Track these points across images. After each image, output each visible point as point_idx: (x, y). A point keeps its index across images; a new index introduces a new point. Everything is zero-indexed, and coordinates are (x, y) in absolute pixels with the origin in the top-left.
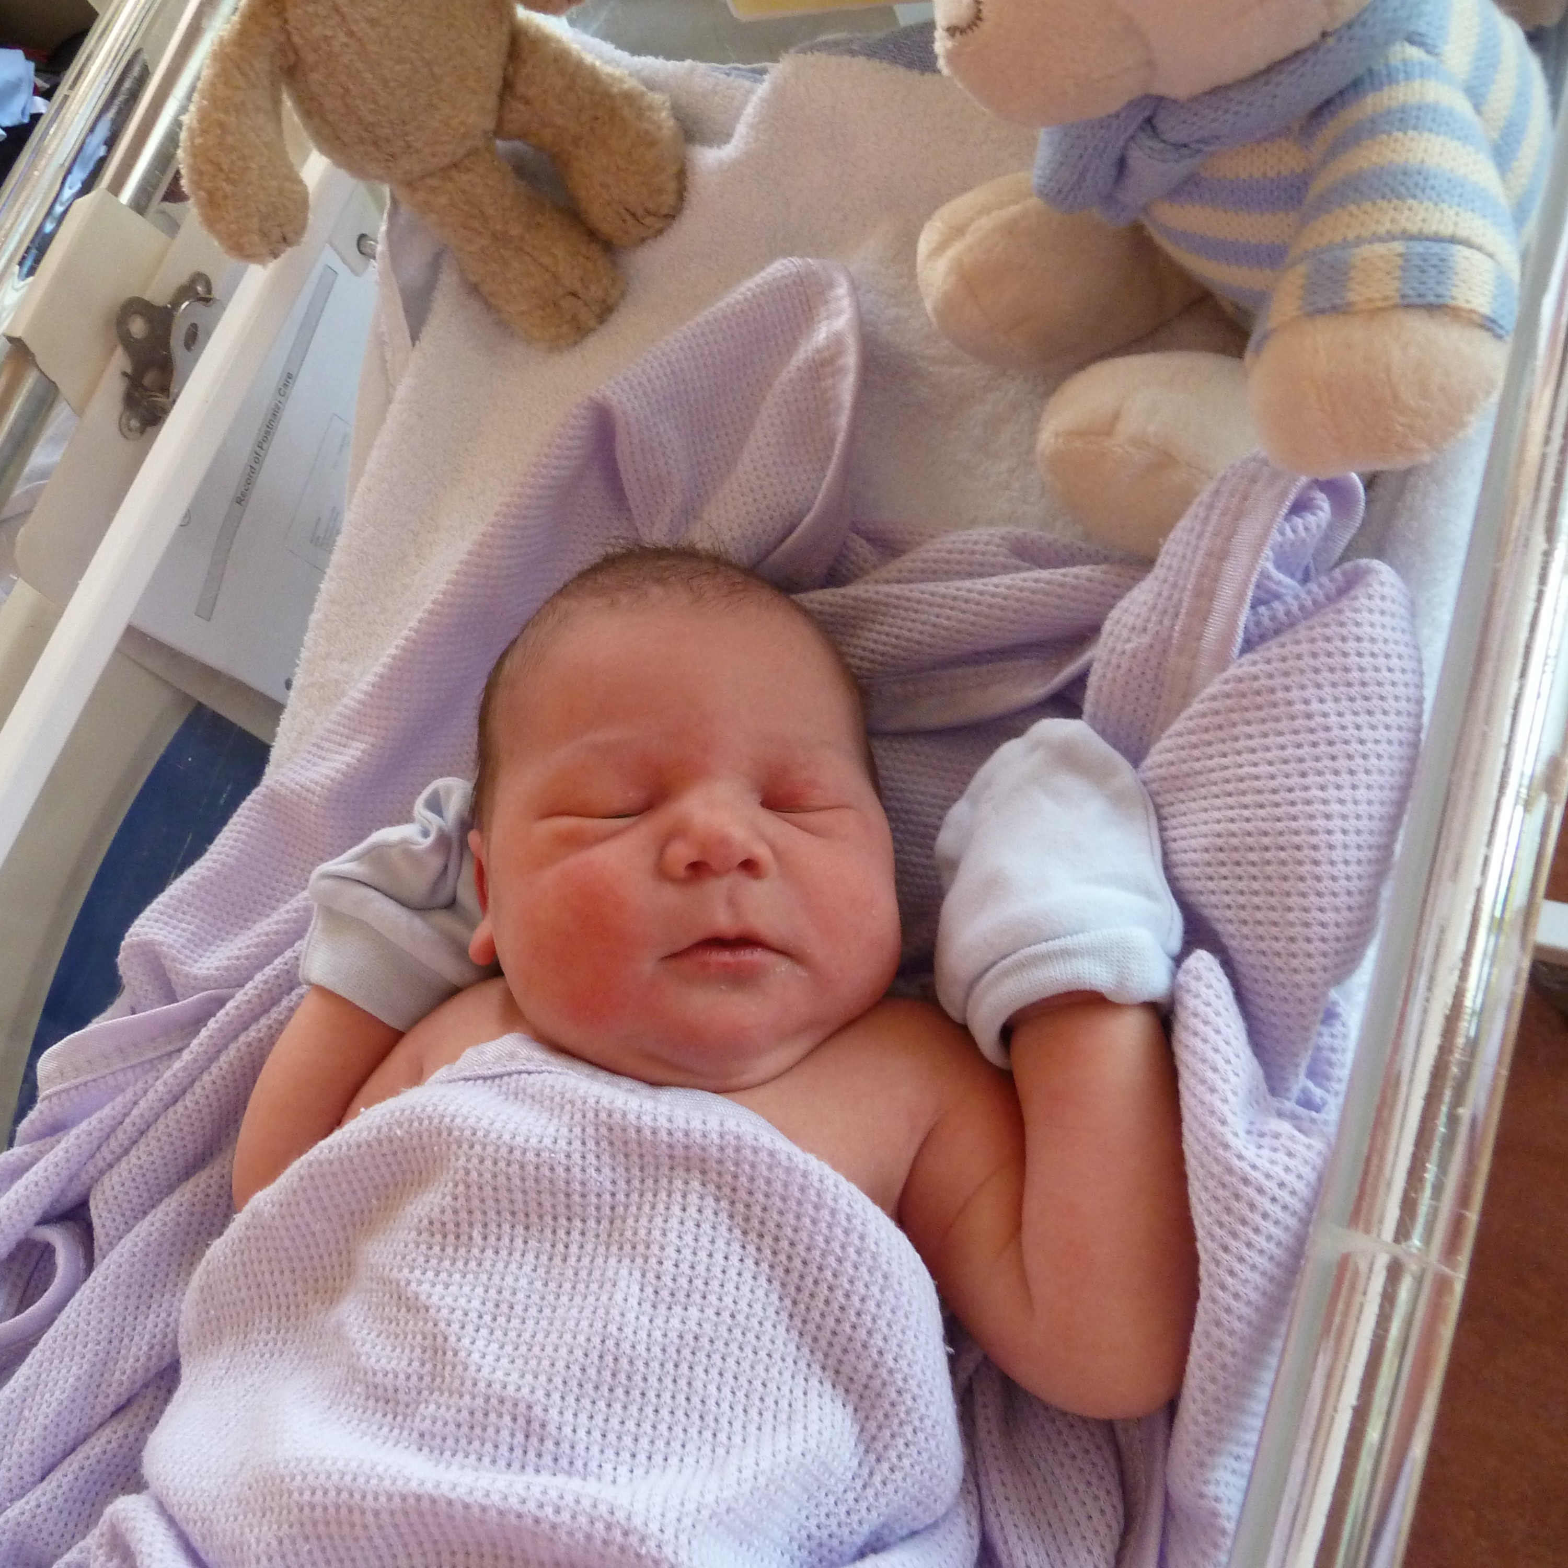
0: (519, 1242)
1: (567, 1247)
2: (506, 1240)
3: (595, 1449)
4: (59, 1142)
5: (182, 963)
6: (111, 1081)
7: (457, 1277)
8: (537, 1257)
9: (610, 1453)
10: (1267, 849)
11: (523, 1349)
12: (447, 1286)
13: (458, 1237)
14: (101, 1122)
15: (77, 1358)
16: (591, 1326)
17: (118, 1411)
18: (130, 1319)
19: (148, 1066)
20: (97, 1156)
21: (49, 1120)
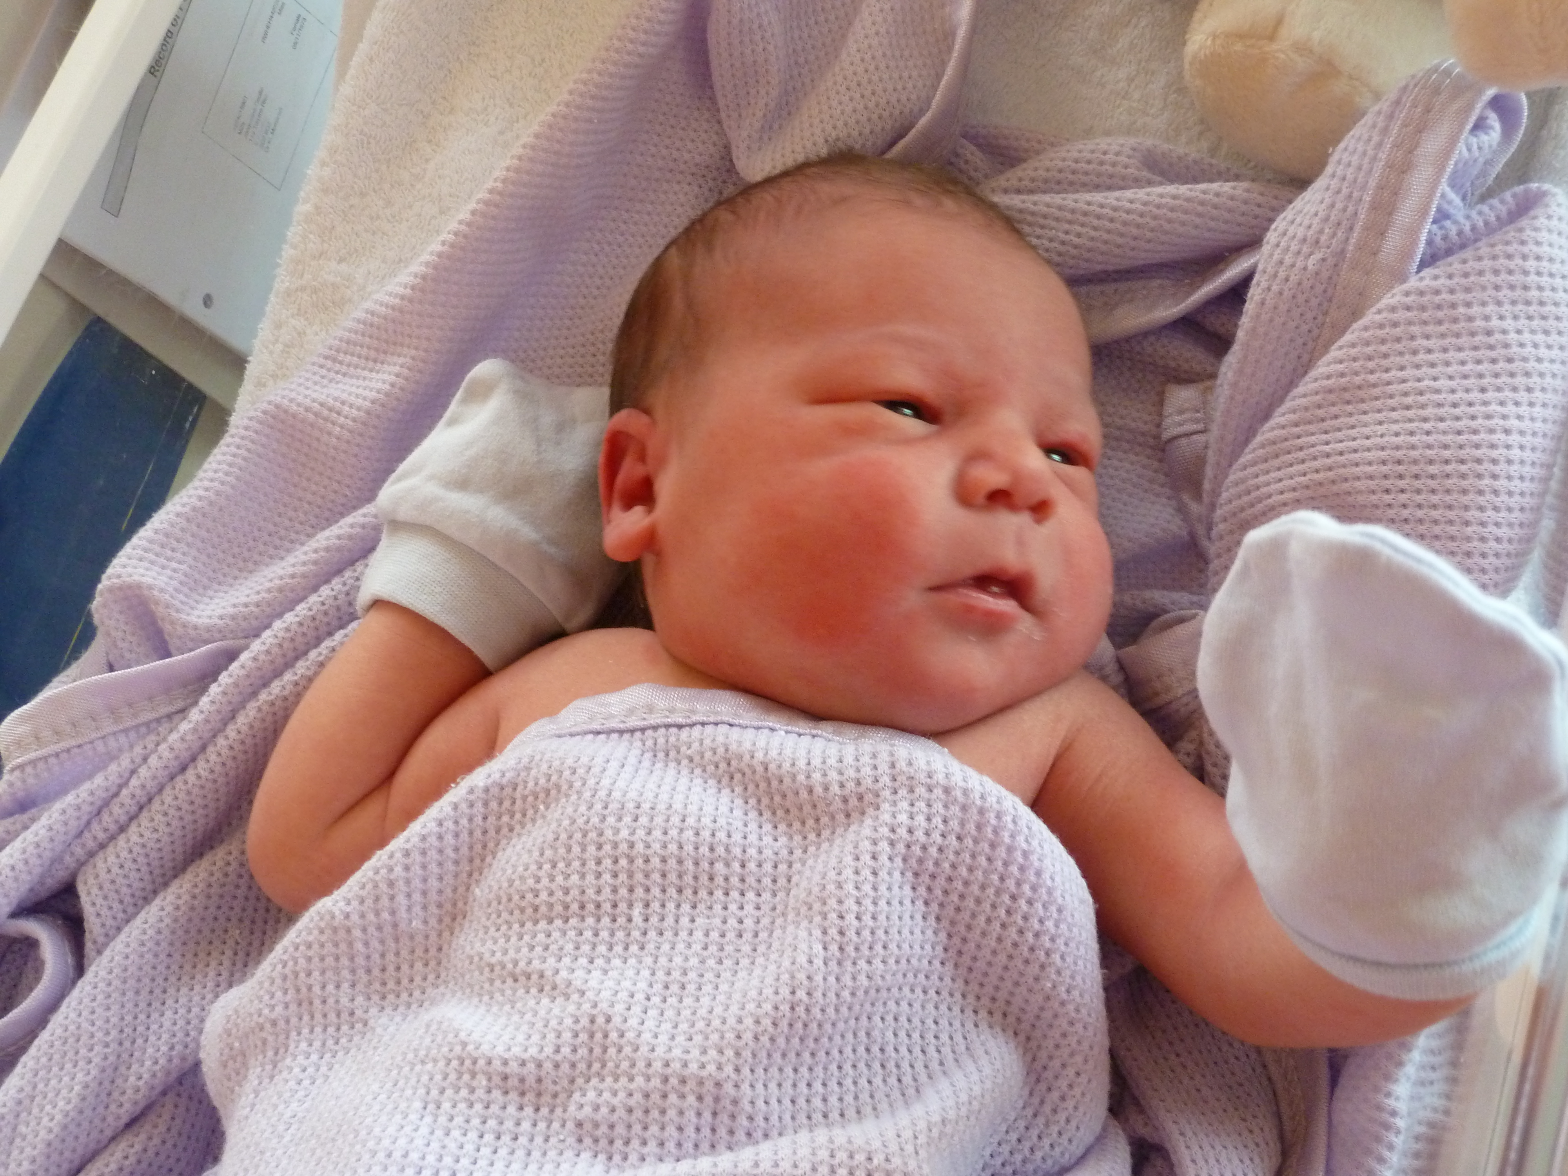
4: (38, 817)
5: (178, 611)
6: (100, 747)
14: (92, 793)
17: (132, 1123)
18: (142, 1017)
19: (143, 730)
20: (87, 834)
21: (21, 794)
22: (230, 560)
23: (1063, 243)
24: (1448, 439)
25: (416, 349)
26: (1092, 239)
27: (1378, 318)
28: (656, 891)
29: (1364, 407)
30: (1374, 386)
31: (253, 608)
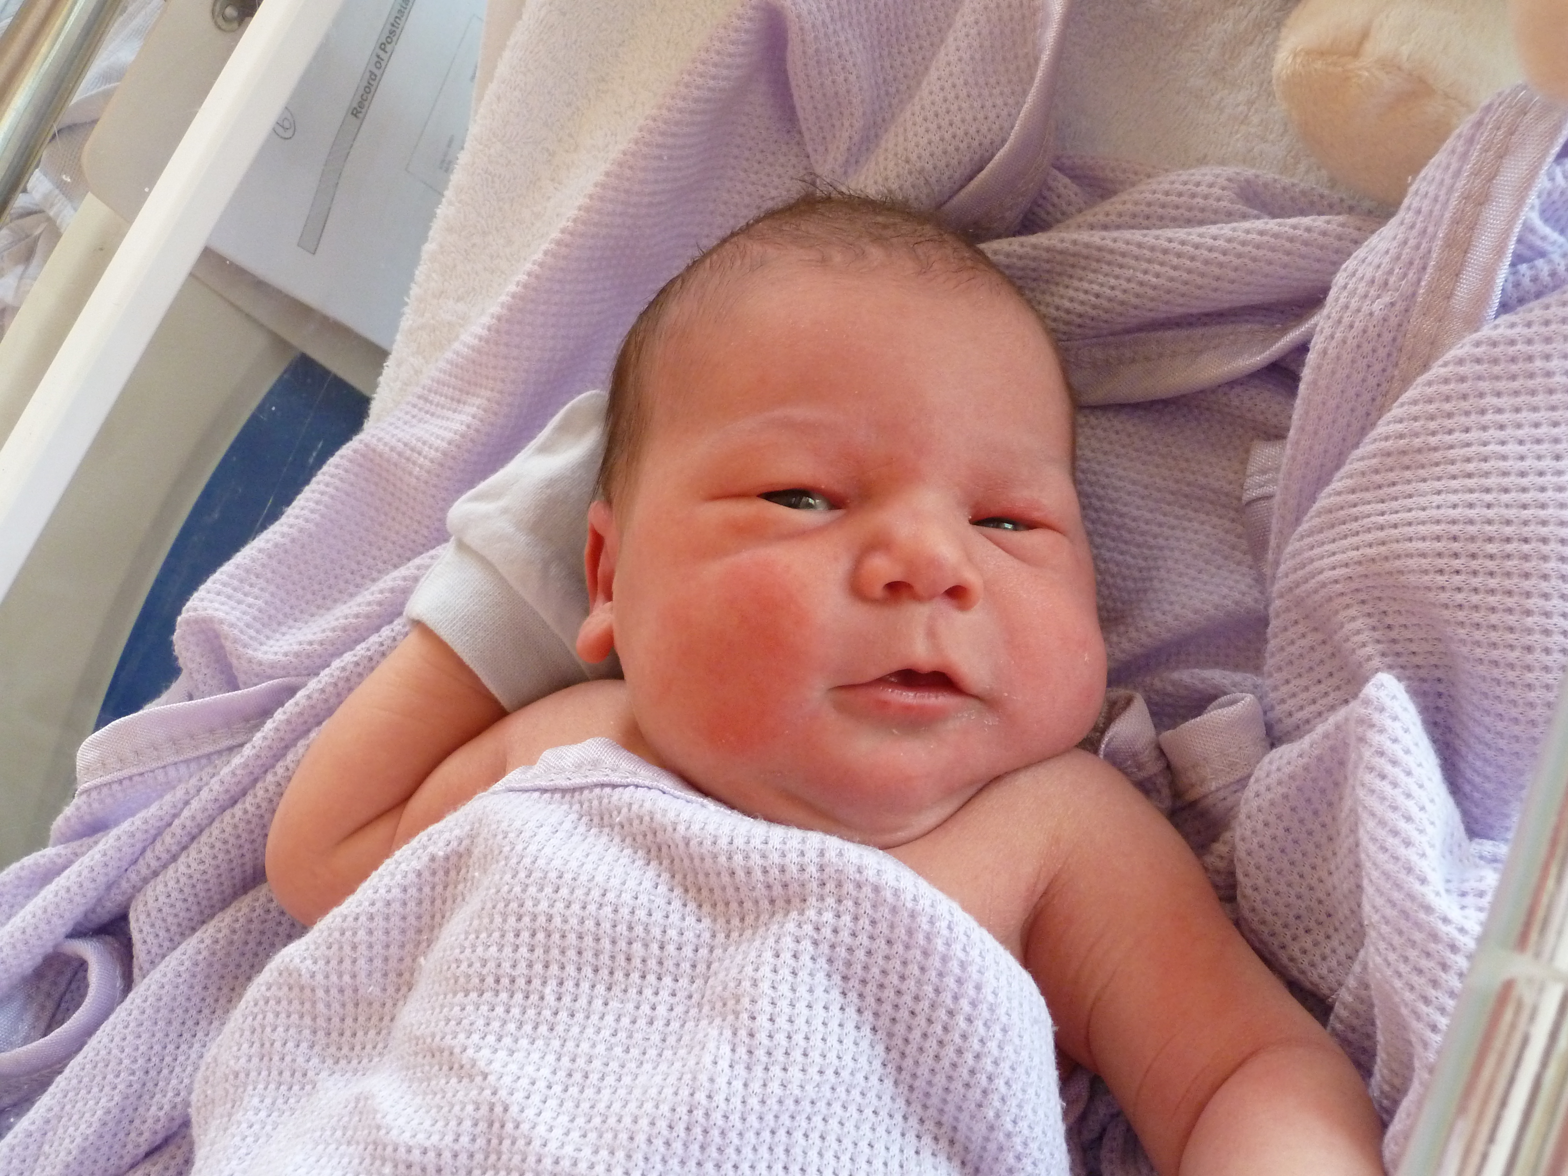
0: (601, 988)
2: (586, 987)
4: (96, 843)
5: (245, 646)
6: (160, 776)
11: (597, 1121)
12: (511, 1052)
14: (146, 822)
15: (107, 1089)
19: (204, 761)
20: (141, 861)
21: (87, 818)
22: (309, 596)
23: (1141, 284)
24: (1511, 513)
25: (492, 390)
26: (1172, 279)
27: (1443, 371)
28: (571, 969)
29: (1422, 473)
30: (1435, 449)
31: (316, 646)
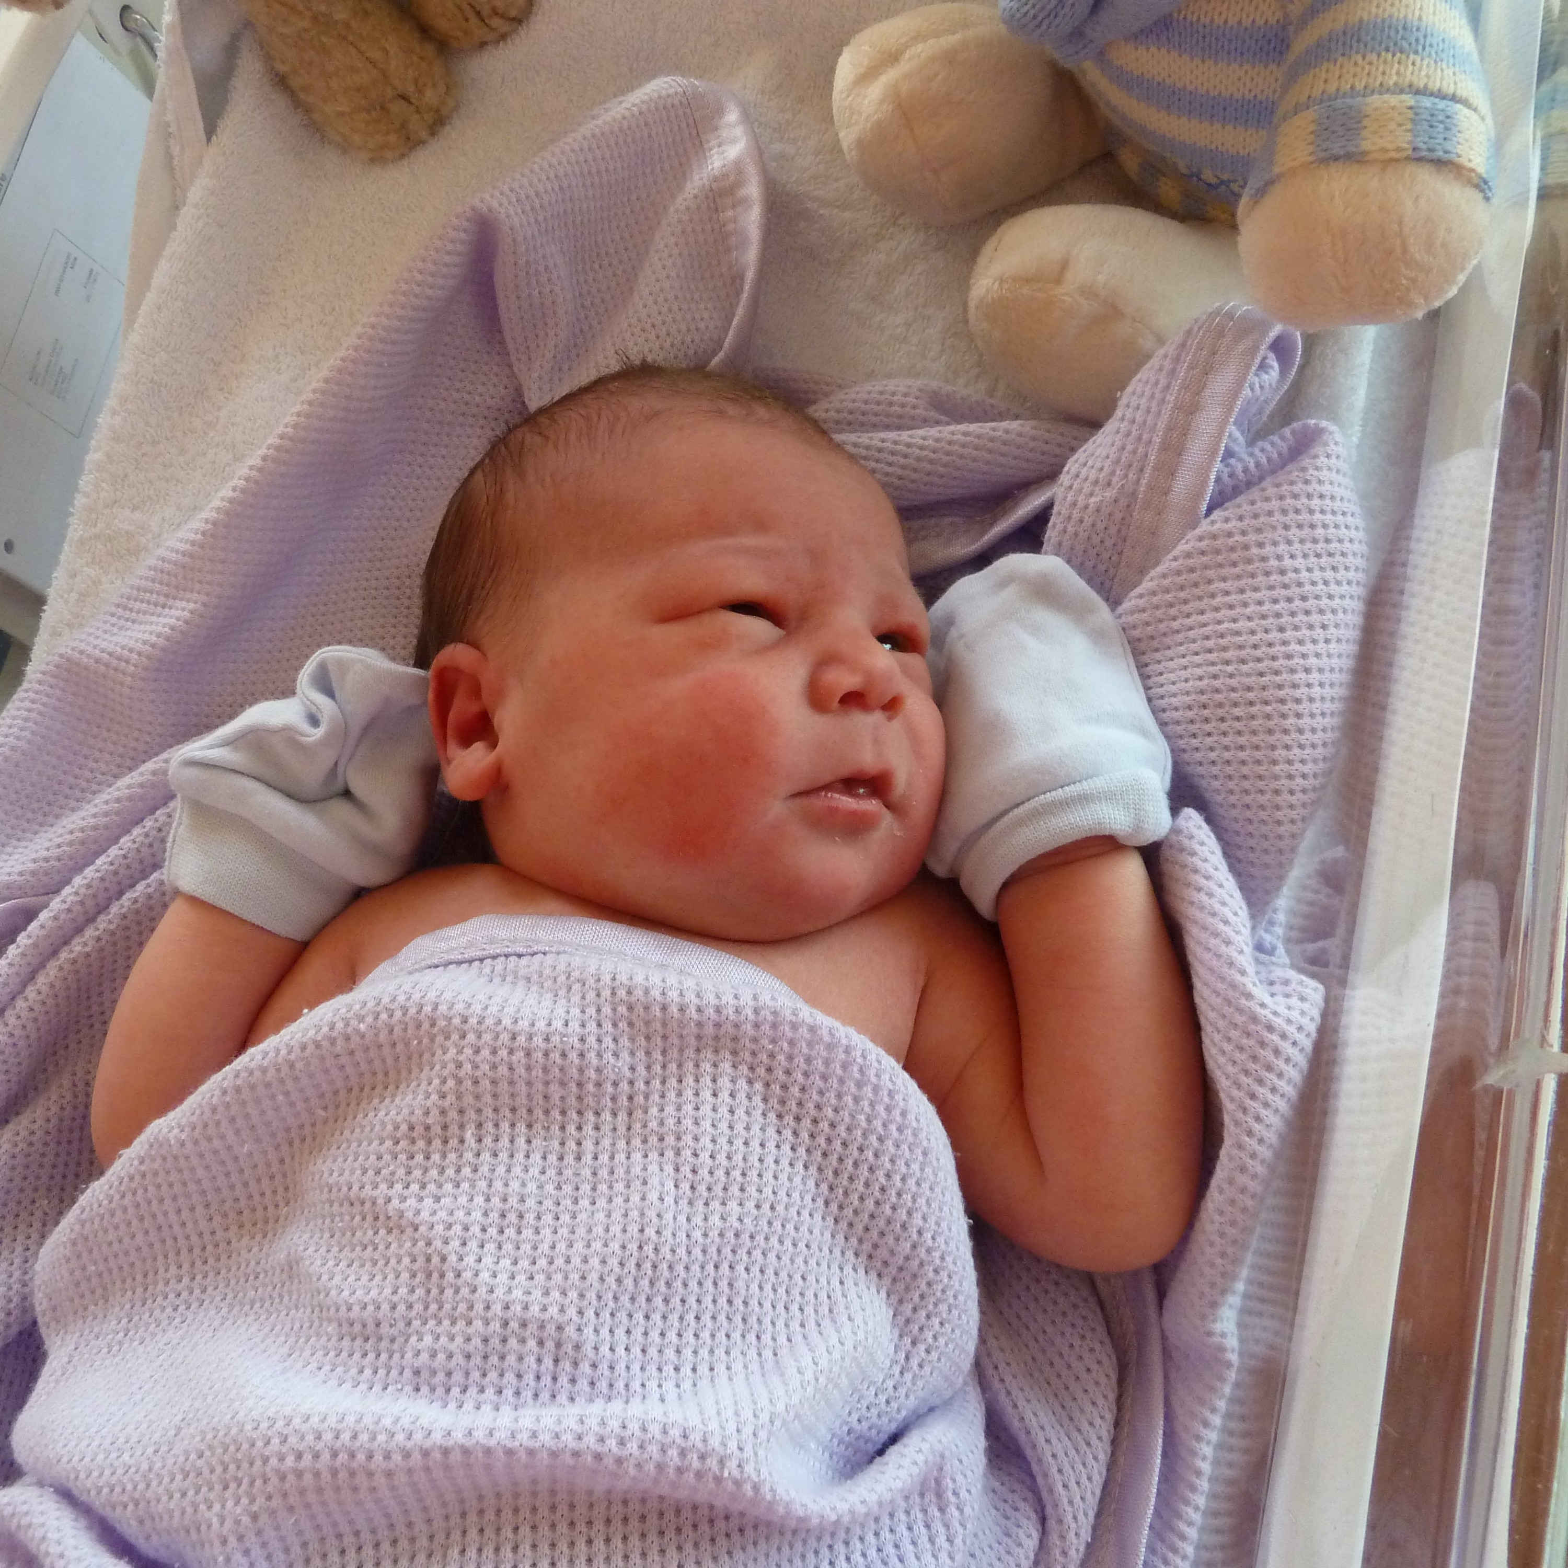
0: (521, 1142)
1: (579, 1144)
2: (505, 1141)
3: (636, 1367)
7: (449, 1187)
8: (544, 1158)
9: (652, 1369)
10: (1251, 703)
11: (542, 1263)
12: (437, 1199)
13: (446, 1142)
16: (625, 1231)
27: (1173, 564)
31: (53, 863)
